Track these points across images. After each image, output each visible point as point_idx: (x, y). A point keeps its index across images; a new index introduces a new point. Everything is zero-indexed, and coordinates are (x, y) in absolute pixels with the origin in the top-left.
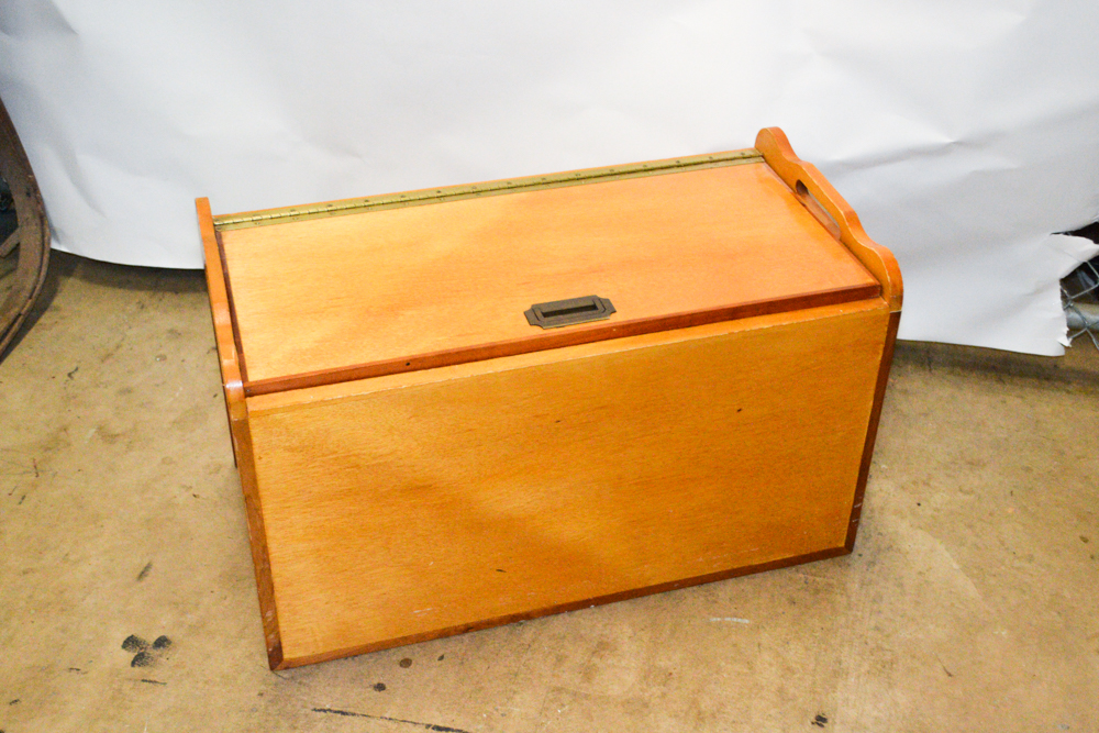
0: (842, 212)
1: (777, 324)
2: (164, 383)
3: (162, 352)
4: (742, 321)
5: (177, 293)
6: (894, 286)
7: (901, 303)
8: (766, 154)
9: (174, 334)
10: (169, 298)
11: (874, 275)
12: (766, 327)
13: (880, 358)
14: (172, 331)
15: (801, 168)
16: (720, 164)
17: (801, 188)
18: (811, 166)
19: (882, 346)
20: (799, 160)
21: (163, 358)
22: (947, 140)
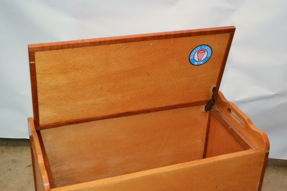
0: (246, 119)
2: (11, 179)
3: (10, 168)
5: (14, 147)
6: (267, 144)
7: (269, 149)
9: (14, 161)
10: (12, 149)
13: (262, 168)
14: (13, 160)
15: (229, 104)
18: (232, 103)
19: (262, 164)
20: (228, 101)
21: (10, 170)
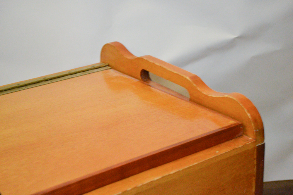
0: (188, 78)
1: (166, 174)
4: (131, 178)
6: (255, 121)
7: (263, 136)
8: (110, 64)
11: (233, 117)
12: (156, 179)
16: (78, 74)
17: (145, 75)
19: (254, 178)
22: (233, 37)
